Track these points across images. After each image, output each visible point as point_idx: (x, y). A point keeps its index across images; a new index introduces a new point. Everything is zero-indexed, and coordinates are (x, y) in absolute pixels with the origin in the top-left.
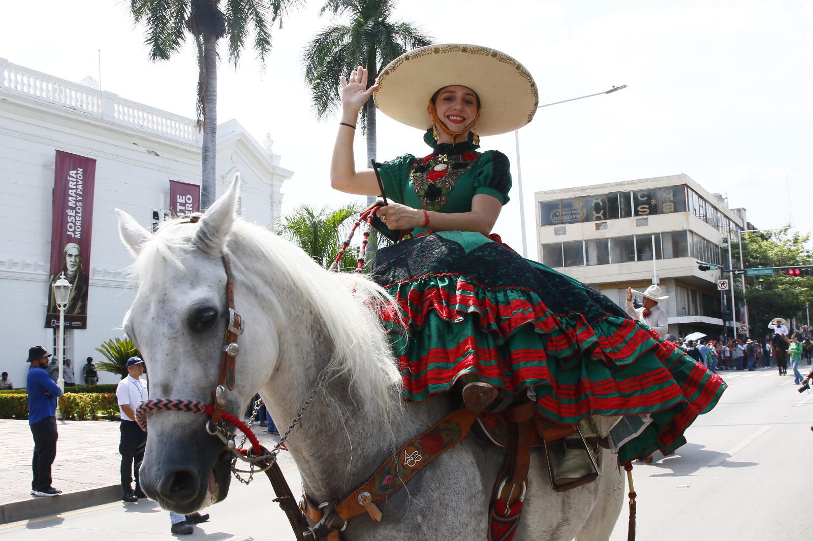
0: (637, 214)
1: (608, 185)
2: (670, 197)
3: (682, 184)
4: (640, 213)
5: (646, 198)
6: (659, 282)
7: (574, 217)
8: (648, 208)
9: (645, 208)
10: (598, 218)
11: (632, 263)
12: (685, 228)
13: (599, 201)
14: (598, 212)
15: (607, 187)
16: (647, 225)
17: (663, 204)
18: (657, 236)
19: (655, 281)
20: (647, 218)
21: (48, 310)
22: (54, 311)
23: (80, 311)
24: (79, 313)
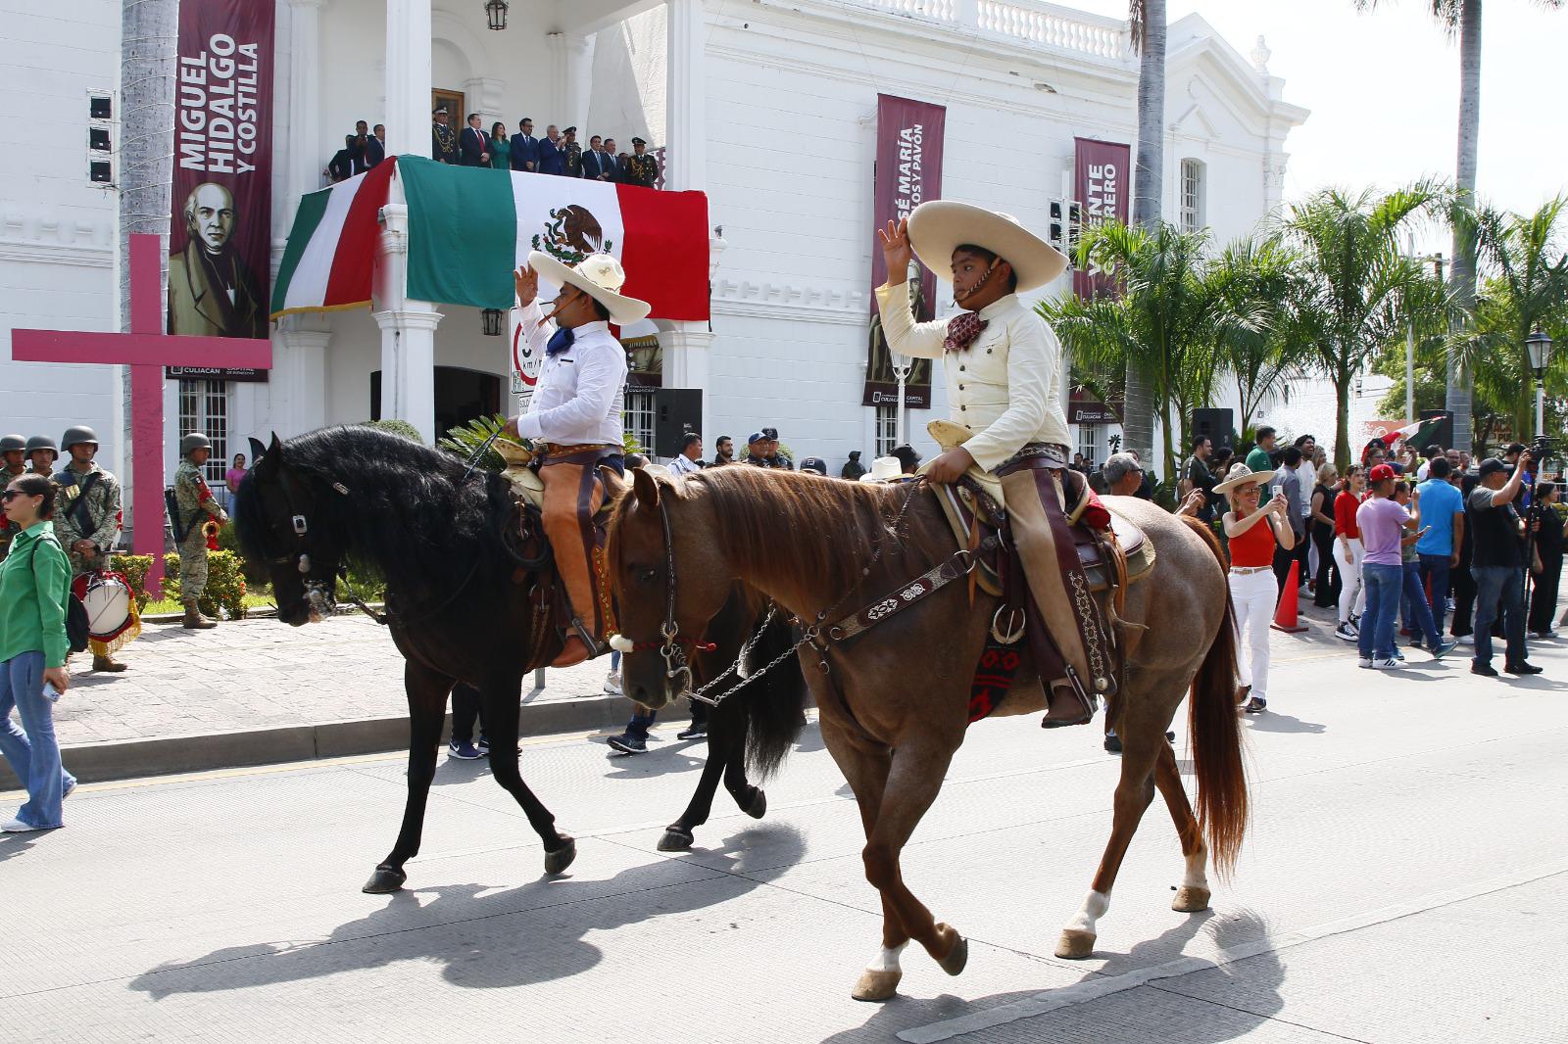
21: (869, 376)
22: (878, 376)
23: (919, 377)
24: (917, 382)
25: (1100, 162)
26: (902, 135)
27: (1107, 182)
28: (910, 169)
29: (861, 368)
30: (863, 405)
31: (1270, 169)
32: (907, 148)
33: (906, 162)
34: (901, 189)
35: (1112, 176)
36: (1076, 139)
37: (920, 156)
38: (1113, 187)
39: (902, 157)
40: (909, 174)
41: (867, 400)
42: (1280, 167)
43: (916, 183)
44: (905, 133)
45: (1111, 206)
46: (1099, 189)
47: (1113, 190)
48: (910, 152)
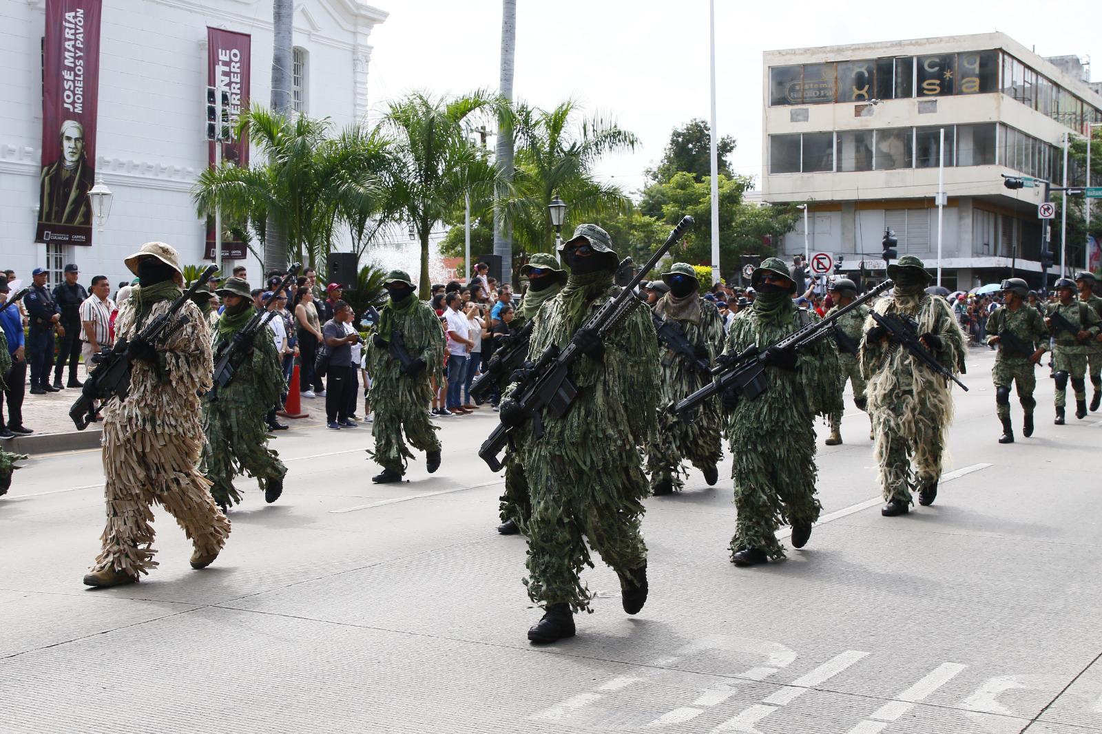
0: (921, 93)
1: (879, 46)
2: (974, 69)
3: (995, 49)
4: (925, 92)
5: (937, 69)
6: (945, 203)
7: (822, 94)
8: (938, 85)
9: (934, 84)
10: (860, 97)
11: (908, 171)
12: (994, 119)
13: (863, 70)
14: (860, 87)
15: (878, 48)
16: (934, 111)
17: (963, 78)
18: (949, 129)
19: (940, 201)
20: (936, 101)
21: (40, 218)
22: (48, 217)
23: (83, 220)
24: (81, 223)
25: (228, 47)
26: (67, 18)
27: (233, 64)
28: (74, 46)
29: (33, 211)
30: (36, 242)
31: (358, 58)
32: (70, 29)
33: (70, 40)
34: (67, 63)
35: (237, 59)
36: (208, 28)
37: (82, 35)
38: (238, 68)
39: (67, 36)
40: (73, 50)
41: (39, 238)
42: (366, 57)
43: (79, 58)
44: (69, 16)
45: (237, 83)
46: (227, 69)
47: (238, 71)
48: (73, 31)
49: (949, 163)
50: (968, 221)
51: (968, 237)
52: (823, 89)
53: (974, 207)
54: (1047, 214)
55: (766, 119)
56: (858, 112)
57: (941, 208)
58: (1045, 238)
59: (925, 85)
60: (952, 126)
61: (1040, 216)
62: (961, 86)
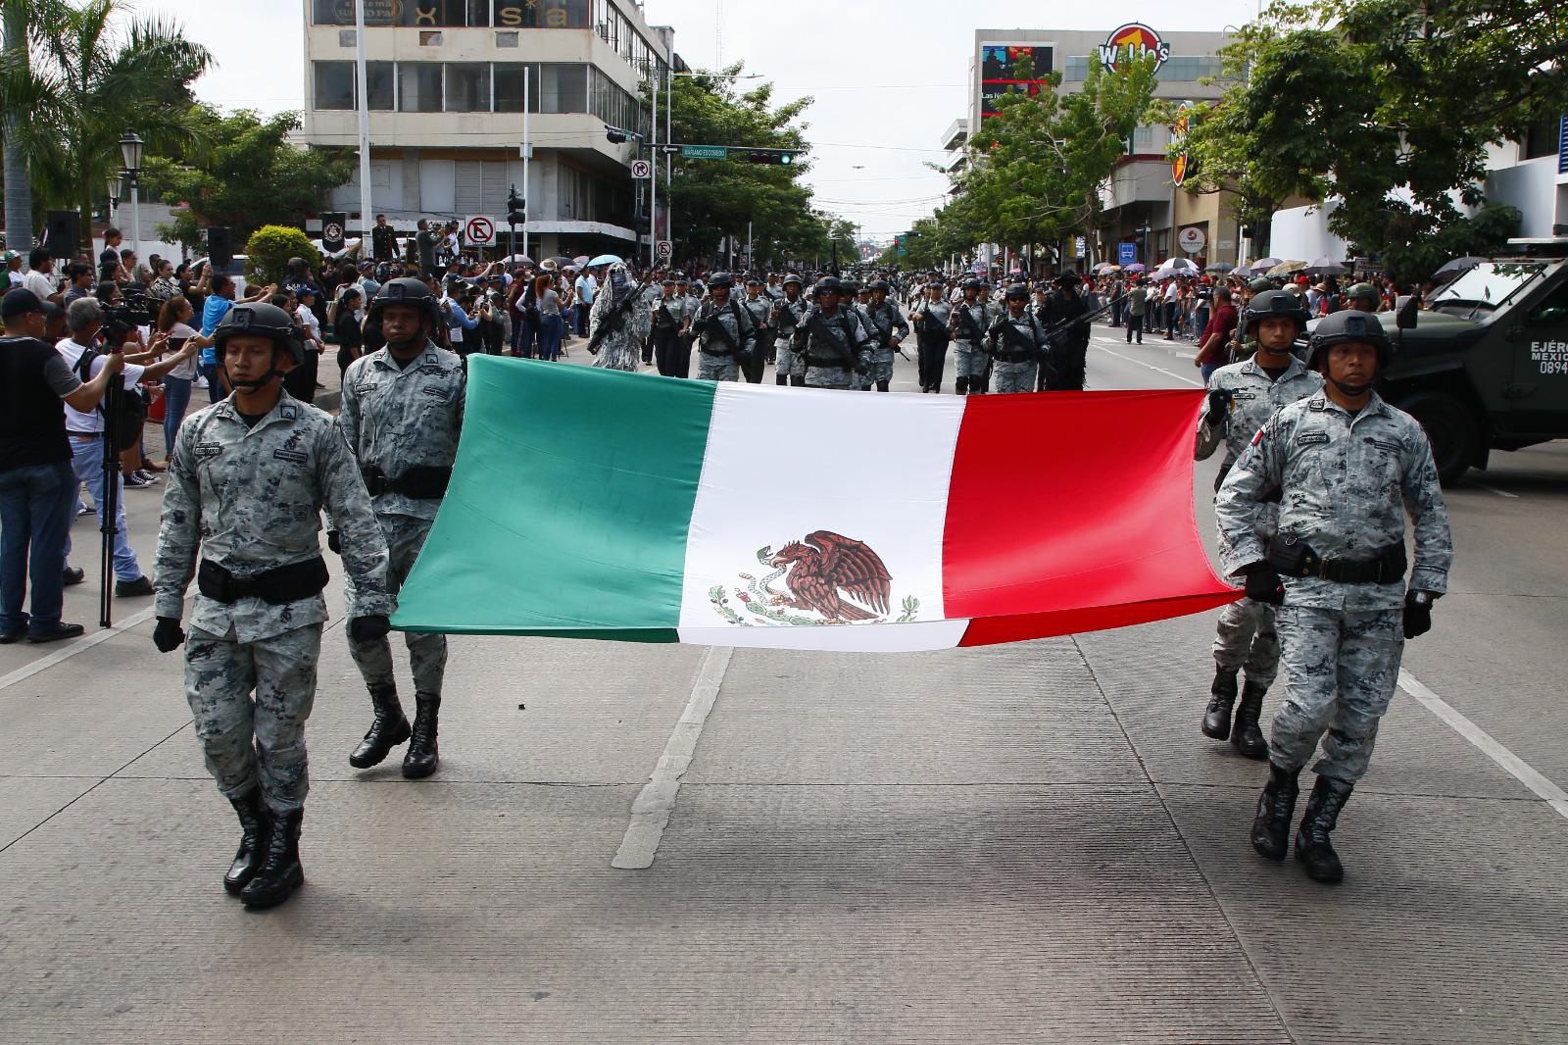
0: (498, 23)
4: (504, 21)
6: (531, 155)
7: (377, 14)
8: (519, 14)
9: (514, 13)
10: (425, 22)
11: (484, 115)
12: (583, 60)
14: (425, 10)
16: (516, 45)
17: (546, 10)
18: (533, 66)
19: (525, 153)
20: (517, 33)
49: (533, 109)
50: (553, 178)
51: (553, 197)
52: (379, 8)
53: (560, 163)
54: (641, 174)
55: (309, 41)
56: (424, 39)
57: (526, 161)
58: (639, 201)
59: (503, 13)
60: (536, 64)
61: (634, 176)
62: (545, 17)
